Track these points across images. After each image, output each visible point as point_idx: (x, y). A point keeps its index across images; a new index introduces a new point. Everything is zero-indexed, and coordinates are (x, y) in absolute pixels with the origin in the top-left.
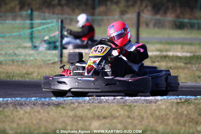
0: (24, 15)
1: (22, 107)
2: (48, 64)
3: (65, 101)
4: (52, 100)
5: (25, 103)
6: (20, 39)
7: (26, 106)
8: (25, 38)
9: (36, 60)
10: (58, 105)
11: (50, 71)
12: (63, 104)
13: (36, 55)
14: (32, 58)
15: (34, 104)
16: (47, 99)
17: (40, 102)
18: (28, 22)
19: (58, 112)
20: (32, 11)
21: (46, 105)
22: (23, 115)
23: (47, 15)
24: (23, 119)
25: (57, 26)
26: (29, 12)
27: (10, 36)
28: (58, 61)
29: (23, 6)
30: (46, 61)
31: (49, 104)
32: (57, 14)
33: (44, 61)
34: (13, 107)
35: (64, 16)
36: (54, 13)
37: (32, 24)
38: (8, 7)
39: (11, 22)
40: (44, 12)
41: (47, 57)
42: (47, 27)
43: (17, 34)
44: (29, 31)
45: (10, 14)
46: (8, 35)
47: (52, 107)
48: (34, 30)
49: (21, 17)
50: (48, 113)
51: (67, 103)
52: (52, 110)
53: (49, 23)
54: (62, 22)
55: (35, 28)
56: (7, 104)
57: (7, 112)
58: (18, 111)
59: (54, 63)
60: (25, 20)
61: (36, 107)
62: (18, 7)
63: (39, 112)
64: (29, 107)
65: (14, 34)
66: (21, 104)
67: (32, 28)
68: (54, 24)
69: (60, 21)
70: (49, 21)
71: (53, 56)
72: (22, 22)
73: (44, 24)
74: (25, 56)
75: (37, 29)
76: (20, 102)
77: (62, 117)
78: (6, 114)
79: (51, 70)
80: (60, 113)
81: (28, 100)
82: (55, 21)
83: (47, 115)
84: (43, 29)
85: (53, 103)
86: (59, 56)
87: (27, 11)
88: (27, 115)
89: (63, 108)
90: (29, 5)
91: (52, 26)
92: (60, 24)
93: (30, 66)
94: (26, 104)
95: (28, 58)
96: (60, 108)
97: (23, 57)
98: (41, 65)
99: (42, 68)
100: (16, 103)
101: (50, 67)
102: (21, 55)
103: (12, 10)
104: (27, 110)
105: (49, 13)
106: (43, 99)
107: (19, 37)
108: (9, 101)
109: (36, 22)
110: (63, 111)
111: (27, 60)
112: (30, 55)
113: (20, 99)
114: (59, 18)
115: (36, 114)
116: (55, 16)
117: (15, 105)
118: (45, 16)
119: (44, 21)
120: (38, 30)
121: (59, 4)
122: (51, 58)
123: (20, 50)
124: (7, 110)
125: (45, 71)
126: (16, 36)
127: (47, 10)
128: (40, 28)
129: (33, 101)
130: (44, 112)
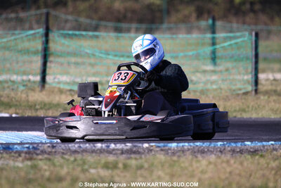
0: (202, 27)
1: (204, 155)
2: (238, 95)
3: (264, 146)
4: (245, 145)
5: (208, 150)
6: (199, 59)
7: (209, 153)
8: (205, 59)
9: (221, 89)
10: (254, 152)
11: (241, 104)
12: (261, 150)
13: (220, 82)
14: (214, 87)
15: (221, 152)
16: (239, 144)
17: (229, 149)
18: (209, 36)
19: (256, 162)
20: (214, 20)
21: (238, 152)
22: (207, 166)
23: (235, 25)
24: (206, 172)
25: (249, 42)
26: (210, 22)
27: (185, 56)
28: (252, 91)
29: (200, 14)
30: (234, 90)
31: (241, 152)
32: (249, 24)
33: (232, 91)
34: (192, 155)
35: (259, 27)
36: (244, 23)
37: (213, 38)
38: (180, 16)
39: (185, 36)
40: (231, 22)
41: (236, 85)
42: (236, 43)
43: (194, 52)
44: (211, 48)
45: (182, 26)
46: (182, 54)
47: (245, 155)
48: (218, 46)
49: (199, 29)
50: (241, 164)
51: (267, 149)
52: (247, 160)
53: (238, 38)
54: (257, 35)
55: (219, 44)
56: (183, 151)
57: (183, 162)
58: (199, 161)
59: (246, 93)
60: (205, 33)
61: (223, 156)
62: (194, 15)
63: (228, 162)
64: (213, 156)
65: (191, 53)
66: (203, 152)
67: (214, 44)
68: (246, 39)
69: (254, 34)
70: (238, 34)
71: (245, 84)
72: (200, 36)
73: (231, 38)
74: (206, 83)
75: (222, 45)
76: (200, 149)
77: (261, 169)
78: (183, 165)
79: (243, 103)
80: (259, 164)
81: (212, 145)
82: (247, 33)
83: (240, 167)
84: (230, 45)
85: (247, 149)
86: (254, 84)
87: (207, 20)
88: (211, 166)
89: (262, 156)
90: (209, 12)
91: (242, 41)
92: (254, 38)
93: (213, 97)
94: (210, 151)
95: (209, 86)
96: (257, 157)
97: (202, 85)
98: (227, 96)
99: (229, 100)
100: (196, 150)
101: (241, 99)
102: (199, 83)
103: (185, 20)
104: (211, 160)
105: (238, 23)
106: (233, 145)
107: (197, 57)
108: (186, 147)
109: (220, 35)
110: (262, 161)
111: (208, 90)
112: (213, 83)
113: (201, 144)
114: (252, 30)
115: (224, 165)
116: (246, 27)
117: (195, 152)
118: (231, 27)
119: (231, 35)
121: (252, 11)
122: (242, 87)
123: (198, 75)
124: (182, 159)
125: (234, 104)
126: (192, 55)
127: (234, 19)
128: (226, 44)
129: (219, 147)
130: (235, 163)
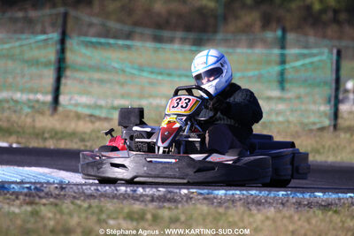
0: (269, 40)
1: (261, 207)
2: (311, 131)
3: (339, 199)
4: (315, 197)
5: (266, 201)
6: (261, 82)
7: (267, 206)
8: (269, 82)
9: (288, 122)
10: (326, 206)
11: (314, 143)
12: (336, 204)
13: (288, 113)
14: (281, 119)
15: (283, 204)
16: (307, 196)
17: (294, 200)
18: (277, 51)
19: (328, 219)
20: (284, 31)
21: (305, 205)
22: (263, 222)
23: (312, 39)
24: (261, 230)
25: (329, 61)
26: (279, 33)
27: (243, 77)
28: (329, 126)
29: (267, 22)
30: (307, 125)
31: (310, 205)
32: (331, 38)
33: (303, 125)
34: (244, 206)
35: (344, 43)
36: (324, 36)
37: (283, 55)
38: (240, 24)
39: (245, 50)
40: (306, 35)
41: (308, 117)
42: (312, 63)
43: (256, 73)
44: (277, 68)
45: (244, 37)
47: (315, 209)
48: (287, 66)
49: (265, 43)
50: (308, 221)
51: (344, 203)
52: (315, 216)
53: (314, 55)
54: (339, 53)
55: (289, 63)
56: (233, 201)
57: (232, 216)
58: (252, 215)
59: (322, 129)
60: (272, 48)
61: (286, 209)
62: (258, 24)
63: (291, 217)
64: (272, 209)
65: (251, 74)
66: (258, 203)
67: (283, 62)
68: (324, 57)
69: (335, 51)
70: (315, 51)
71: (320, 117)
72: (265, 51)
73: (305, 56)
75: (292, 64)
76: (256, 199)
77: (334, 229)
78: (231, 219)
79: (317, 142)
80: (331, 222)
81: (272, 195)
82: (326, 51)
83: (307, 226)
84: (303, 65)
85: (317, 203)
86: (332, 117)
87: (275, 31)
88: (268, 223)
89: (336, 212)
90: (279, 21)
91: (320, 61)
92: (335, 57)
94: (268, 203)
95: (273, 118)
96: (330, 213)
98: (297, 132)
99: (299, 136)
100: (250, 200)
101: (315, 136)
103: (247, 29)
104: (269, 214)
105: (316, 35)
106: (299, 195)
107: (260, 78)
108: (237, 196)
109: (291, 51)
110: (336, 219)
111: (272, 123)
112: (278, 113)
113: (257, 193)
114: (333, 46)
116: (327, 42)
117: (248, 203)
118: (307, 42)
119: (306, 51)
120: (294, 67)
121: (336, 21)
122: (316, 120)
124: (231, 212)
125: (305, 143)
126: (253, 76)
127: (311, 32)
128: (298, 64)
129: (280, 198)
130: (299, 219)
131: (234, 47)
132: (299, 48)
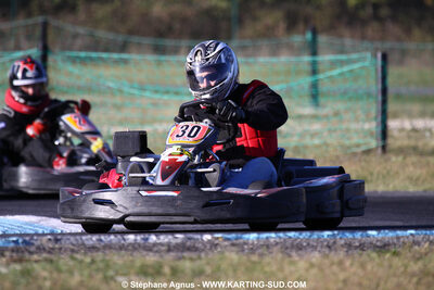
0: (296, 45)
1: (300, 252)
2: (355, 154)
3: (398, 238)
4: (368, 236)
5: (308, 244)
6: (290, 97)
7: (310, 250)
8: (301, 97)
9: (326, 144)
10: (383, 248)
11: (359, 170)
12: (394, 244)
13: (325, 134)
14: (317, 141)
15: (329, 247)
16: (358, 235)
17: (342, 242)
18: (307, 59)
19: (386, 263)
20: (315, 33)
21: (356, 247)
22: (307, 270)
23: (348, 42)
25: (373, 68)
26: (309, 36)
28: (377, 148)
29: (292, 23)
30: (349, 148)
31: (362, 247)
32: (372, 40)
33: (345, 148)
34: (282, 252)
35: (388, 45)
36: (363, 38)
37: (314, 64)
38: (259, 26)
39: (268, 59)
40: (340, 36)
42: (351, 71)
43: (284, 86)
44: (306, 81)
45: (264, 43)
47: (369, 251)
48: (321, 76)
49: (291, 48)
50: (363, 266)
51: (404, 243)
52: (372, 259)
53: (354, 61)
54: (385, 57)
55: (324, 71)
56: (268, 246)
57: (269, 264)
58: (293, 263)
59: (368, 152)
60: (299, 55)
61: (333, 253)
62: (282, 26)
63: (341, 263)
64: (316, 254)
65: (277, 88)
66: (299, 247)
67: (314, 72)
68: (367, 64)
69: (379, 55)
70: (354, 56)
71: (365, 137)
72: (293, 59)
73: (342, 63)
74: (302, 135)
75: (329, 74)
76: (295, 243)
77: (395, 275)
78: (267, 269)
79: (362, 168)
80: (390, 266)
81: (315, 237)
82: (369, 55)
83: (360, 271)
84: (342, 74)
85: (371, 243)
86: (380, 137)
87: (304, 33)
88: (314, 271)
89: (396, 254)
90: (307, 20)
91: (362, 68)
92: (379, 63)
94: (310, 247)
95: (308, 141)
96: (388, 255)
98: (337, 157)
99: (341, 162)
100: (288, 244)
101: (360, 161)
102: (292, 135)
103: (268, 33)
104: (314, 260)
105: (352, 37)
106: (349, 235)
107: (288, 93)
108: (272, 240)
109: (325, 58)
110: (397, 261)
111: (306, 147)
112: (314, 135)
113: (297, 234)
114: (376, 50)
115: (335, 268)
116: (366, 44)
117: (287, 248)
118: (342, 45)
119: (343, 57)
120: (331, 77)
121: (376, 17)
122: (361, 141)
124: (267, 259)
126: (280, 90)
127: (346, 32)
128: (335, 72)
129: (325, 240)
130: (352, 265)
131: (254, 55)
132: (333, 53)
